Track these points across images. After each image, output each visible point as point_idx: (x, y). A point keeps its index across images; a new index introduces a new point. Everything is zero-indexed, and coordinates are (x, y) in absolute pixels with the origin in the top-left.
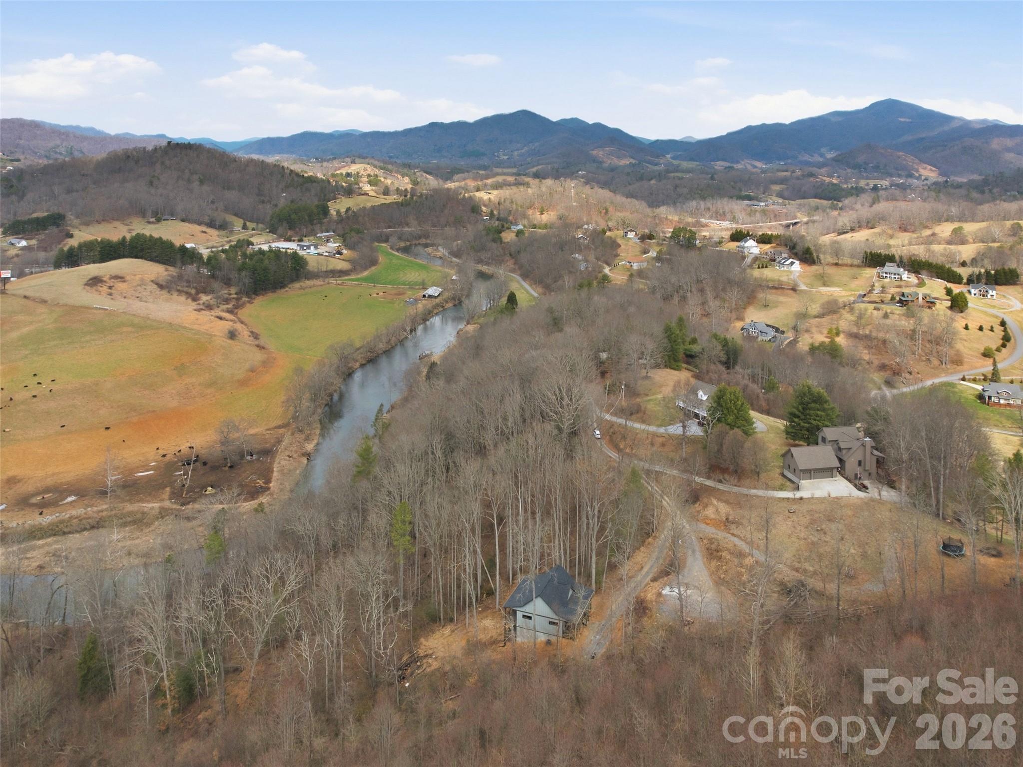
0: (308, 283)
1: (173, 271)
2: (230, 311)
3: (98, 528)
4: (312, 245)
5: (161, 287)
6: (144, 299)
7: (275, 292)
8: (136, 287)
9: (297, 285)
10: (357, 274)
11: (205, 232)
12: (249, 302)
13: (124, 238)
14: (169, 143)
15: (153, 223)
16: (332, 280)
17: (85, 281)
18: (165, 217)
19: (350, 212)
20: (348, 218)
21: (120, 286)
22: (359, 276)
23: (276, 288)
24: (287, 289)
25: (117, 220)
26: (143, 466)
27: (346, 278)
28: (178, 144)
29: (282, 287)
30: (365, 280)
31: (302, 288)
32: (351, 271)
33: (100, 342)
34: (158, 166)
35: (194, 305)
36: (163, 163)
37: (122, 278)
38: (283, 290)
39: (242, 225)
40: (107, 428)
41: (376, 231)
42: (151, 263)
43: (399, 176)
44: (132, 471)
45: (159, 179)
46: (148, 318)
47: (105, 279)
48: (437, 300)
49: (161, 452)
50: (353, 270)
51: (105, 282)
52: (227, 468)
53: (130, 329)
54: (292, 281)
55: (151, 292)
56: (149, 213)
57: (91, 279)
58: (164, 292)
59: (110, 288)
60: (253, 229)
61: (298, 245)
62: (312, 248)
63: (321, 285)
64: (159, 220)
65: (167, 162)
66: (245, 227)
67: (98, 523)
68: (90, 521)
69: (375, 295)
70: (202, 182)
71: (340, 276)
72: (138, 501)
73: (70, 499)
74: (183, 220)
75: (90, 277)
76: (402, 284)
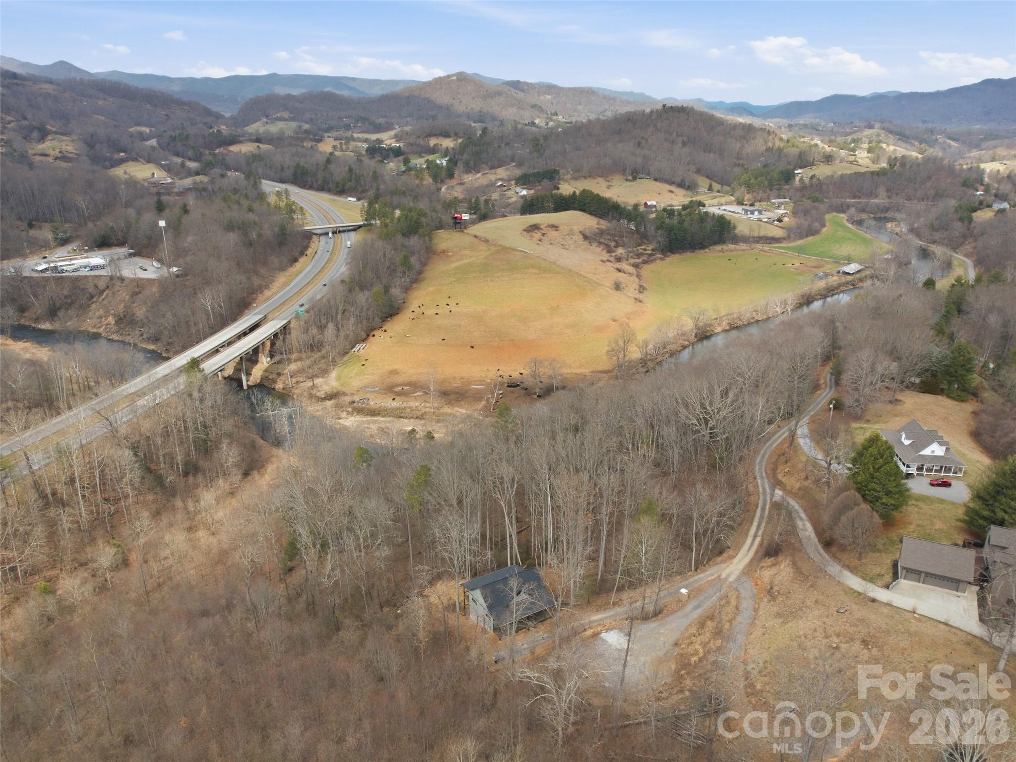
0: (731, 246)
1: (604, 224)
2: (636, 266)
3: (421, 419)
4: (756, 210)
5: (586, 237)
6: (567, 247)
7: (693, 252)
8: (565, 236)
9: (718, 248)
10: (790, 243)
11: (672, 192)
12: (661, 259)
13: (574, 193)
14: (664, 106)
15: (630, 180)
16: (759, 246)
17: (525, 227)
18: (641, 176)
19: (814, 180)
20: (811, 185)
21: (553, 234)
22: (790, 245)
23: (695, 249)
24: (707, 250)
25: (602, 176)
26: (481, 381)
27: (777, 245)
28: (672, 107)
29: (701, 248)
30: (794, 249)
31: (722, 251)
32: (784, 239)
33: (506, 279)
34: (651, 129)
35: (606, 256)
36: (655, 126)
37: (556, 227)
38: (702, 251)
39: (708, 186)
40: (472, 347)
41: (837, 201)
42: (589, 216)
43: (916, 143)
44: (470, 383)
45: (647, 140)
46: (555, 264)
47: (542, 227)
48: (849, 278)
49: (500, 373)
50: (787, 238)
51: (542, 229)
52: (535, 397)
53: (535, 271)
54: (715, 243)
55: (575, 242)
56: (628, 171)
57: (530, 226)
58: (586, 243)
59: (543, 235)
60: (718, 192)
61: (743, 209)
62: (756, 213)
63: (743, 250)
64: (635, 179)
65: (659, 125)
66: (710, 189)
67: (422, 415)
68: (417, 412)
69: (791, 265)
70: (684, 144)
71: (770, 243)
72: (458, 407)
73: (418, 394)
74: (656, 180)
75: (531, 224)
76: (828, 258)
